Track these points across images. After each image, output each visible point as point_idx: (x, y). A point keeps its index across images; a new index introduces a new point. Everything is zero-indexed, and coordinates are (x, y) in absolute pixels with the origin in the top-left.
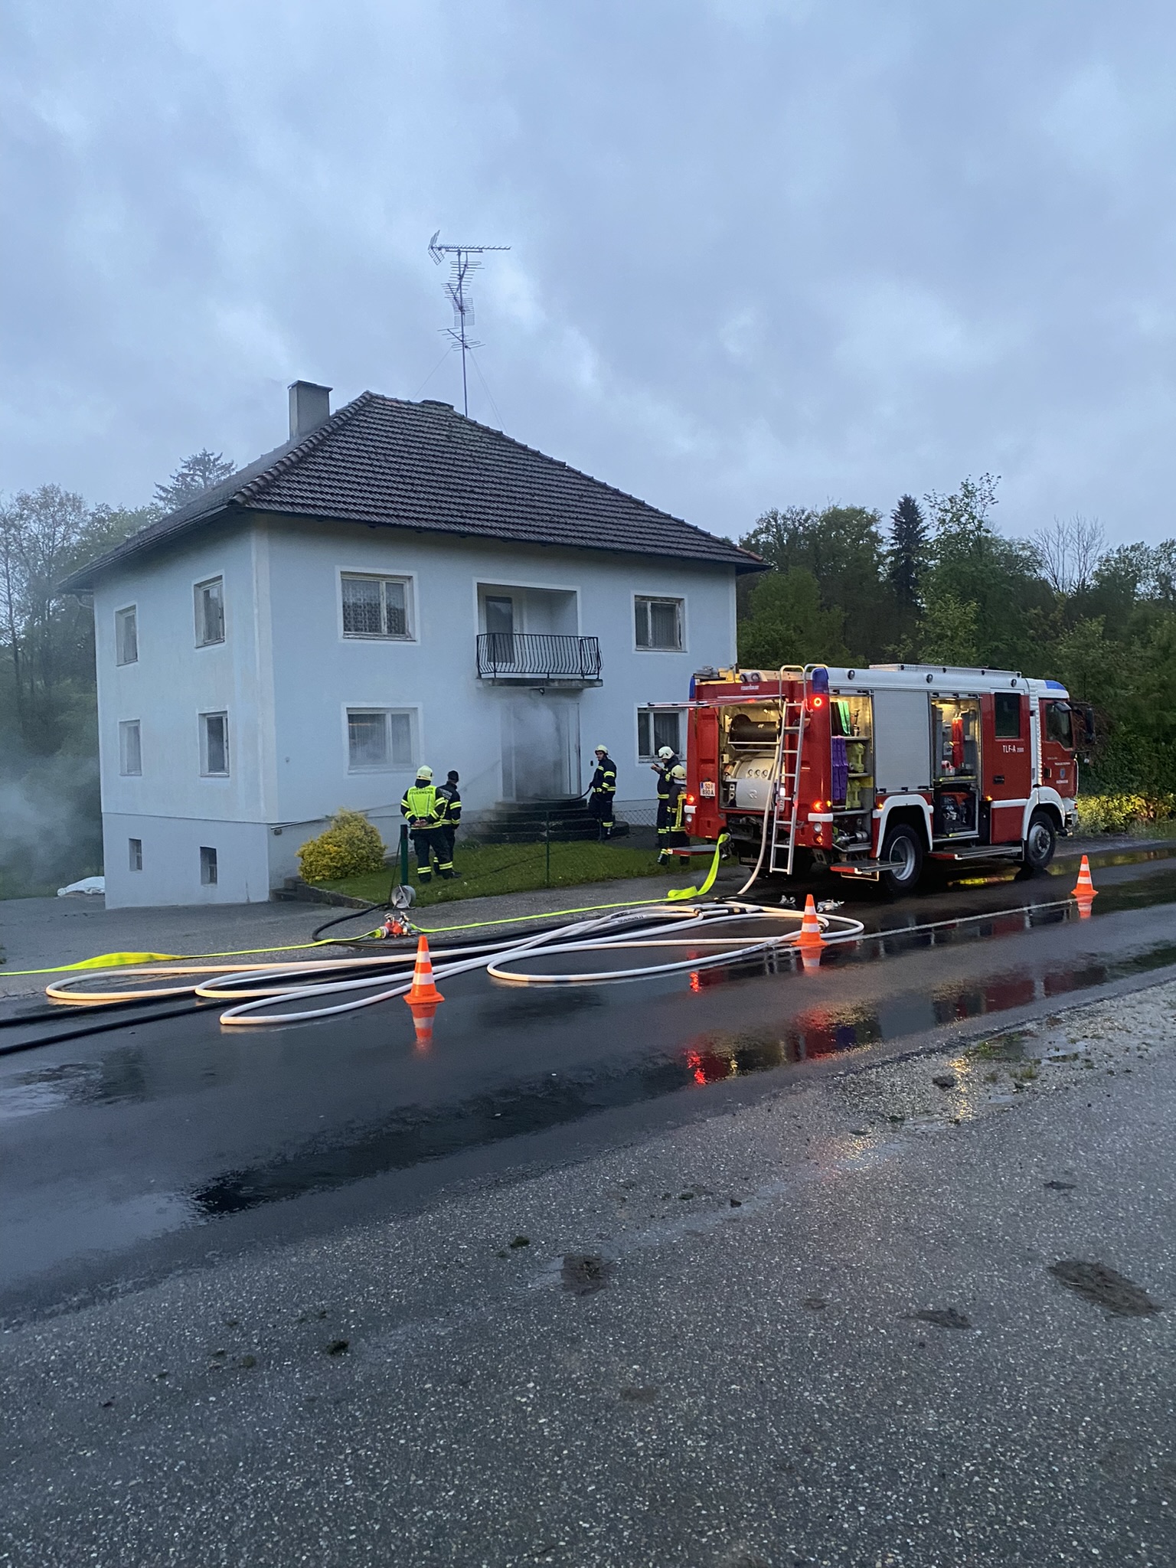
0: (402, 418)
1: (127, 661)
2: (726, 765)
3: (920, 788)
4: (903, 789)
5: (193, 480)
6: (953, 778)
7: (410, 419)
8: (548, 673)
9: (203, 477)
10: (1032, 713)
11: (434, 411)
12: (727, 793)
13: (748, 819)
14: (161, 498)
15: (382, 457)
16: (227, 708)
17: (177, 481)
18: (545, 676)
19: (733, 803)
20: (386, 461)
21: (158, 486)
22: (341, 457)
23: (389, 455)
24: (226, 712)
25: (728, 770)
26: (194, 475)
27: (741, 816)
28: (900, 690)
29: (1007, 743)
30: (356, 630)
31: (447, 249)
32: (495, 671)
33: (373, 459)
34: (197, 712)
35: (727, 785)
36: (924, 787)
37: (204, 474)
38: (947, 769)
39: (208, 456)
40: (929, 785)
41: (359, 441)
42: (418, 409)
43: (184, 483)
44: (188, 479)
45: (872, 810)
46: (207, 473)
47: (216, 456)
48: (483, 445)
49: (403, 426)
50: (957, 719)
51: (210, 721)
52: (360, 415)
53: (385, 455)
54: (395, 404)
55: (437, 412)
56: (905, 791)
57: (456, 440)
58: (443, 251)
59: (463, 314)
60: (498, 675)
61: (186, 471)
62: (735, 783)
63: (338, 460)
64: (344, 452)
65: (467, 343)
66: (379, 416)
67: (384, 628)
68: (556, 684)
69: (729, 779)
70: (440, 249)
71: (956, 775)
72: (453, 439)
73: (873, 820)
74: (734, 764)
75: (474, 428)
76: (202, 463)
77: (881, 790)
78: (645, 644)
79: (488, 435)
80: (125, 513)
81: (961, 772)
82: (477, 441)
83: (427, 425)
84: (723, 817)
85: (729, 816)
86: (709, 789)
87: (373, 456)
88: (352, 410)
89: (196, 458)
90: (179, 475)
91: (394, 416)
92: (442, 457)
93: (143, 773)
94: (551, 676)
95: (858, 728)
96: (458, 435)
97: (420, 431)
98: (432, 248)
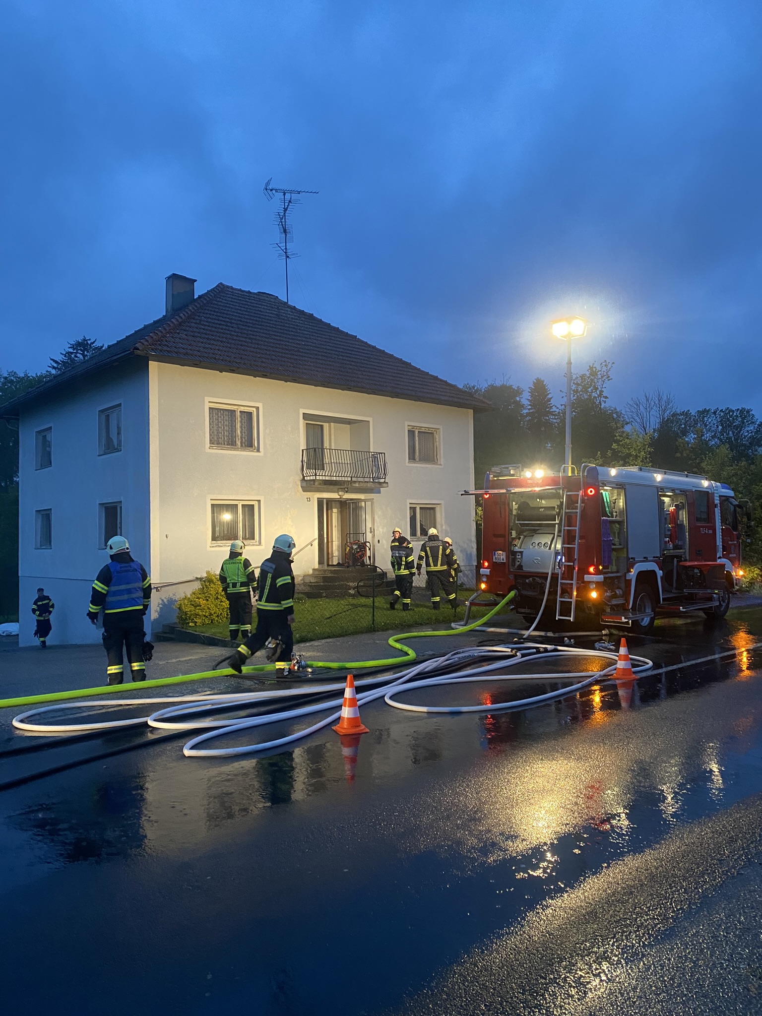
0: (246, 301)
1: (43, 466)
2: (514, 539)
3: (654, 557)
4: (645, 558)
5: (76, 356)
6: (672, 551)
7: (251, 302)
8: (351, 477)
9: (83, 355)
10: (716, 506)
11: (266, 299)
12: (514, 560)
13: (534, 580)
14: (54, 368)
15: (235, 326)
16: (122, 499)
17: (65, 356)
18: (349, 479)
19: (520, 567)
20: (238, 328)
21: (52, 359)
22: (207, 324)
23: (240, 324)
24: (121, 502)
25: (516, 542)
26: (76, 353)
27: (528, 577)
28: (640, 485)
29: (702, 527)
30: (217, 444)
31: (276, 190)
32: (316, 475)
33: (229, 326)
34: (98, 502)
35: (514, 553)
36: (657, 557)
37: (84, 353)
38: (668, 544)
39: (87, 340)
40: (659, 555)
41: (219, 314)
42: (255, 296)
43: (70, 358)
44: (73, 356)
45: (625, 573)
46: (86, 352)
47: (92, 341)
48: (301, 322)
49: (247, 306)
50: (672, 508)
51: (106, 508)
52: (218, 297)
53: (237, 324)
54: (240, 293)
55: (268, 299)
56: (646, 559)
57: (283, 318)
58: (274, 191)
59: (286, 235)
60: (318, 478)
61: (71, 350)
62: (521, 552)
63: (205, 325)
64: (209, 320)
65: (289, 254)
66: (230, 299)
67: (239, 443)
68: (357, 485)
69: (517, 549)
70: (271, 190)
71: (674, 549)
72: (281, 317)
73: (626, 580)
74: (519, 539)
75: (293, 311)
76: (83, 345)
77: (632, 558)
78: (414, 459)
79: (304, 316)
80: (29, 377)
81: (676, 547)
82: (297, 319)
83: (263, 307)
84: (511, 577)
85: (516, 577)
86: (500, 556)
87: (229, 324)
88: (212, 294)
89: (78, 342)
90: (67, 353)
91: (240, 300)
92: (275, 328)
93: (52, 547)
94: (354, 479)
95: (616, 512)
96: (284, 315)
97: (259, 310)
98: (266, 189)
